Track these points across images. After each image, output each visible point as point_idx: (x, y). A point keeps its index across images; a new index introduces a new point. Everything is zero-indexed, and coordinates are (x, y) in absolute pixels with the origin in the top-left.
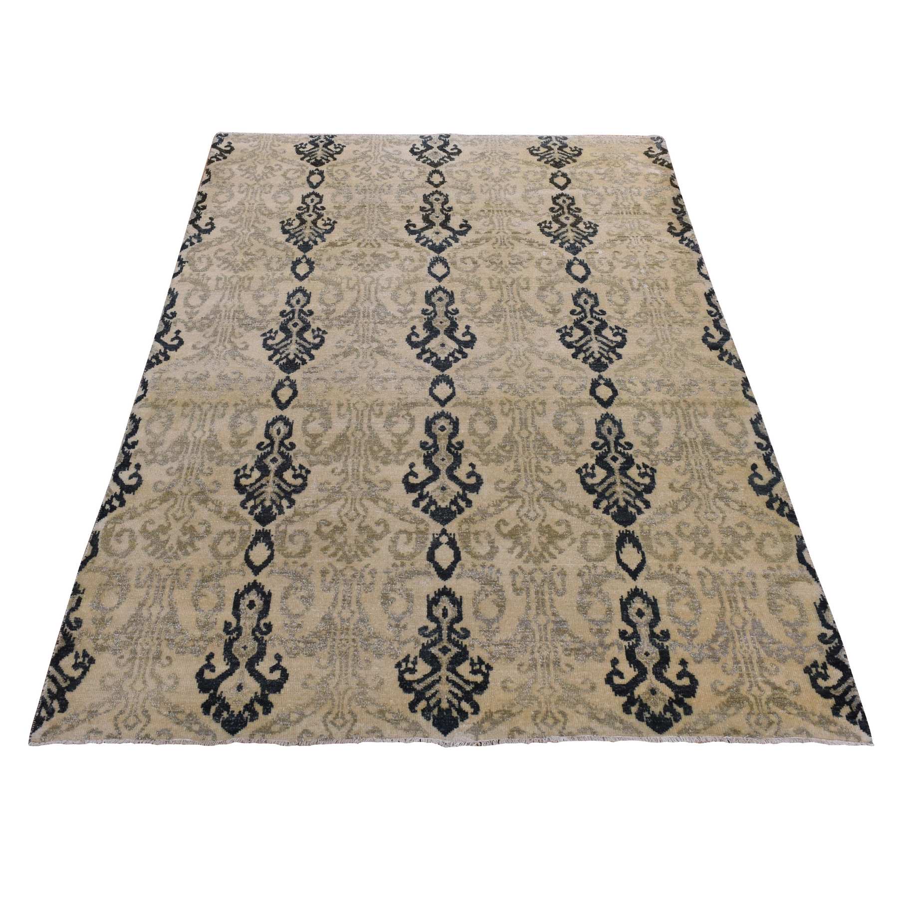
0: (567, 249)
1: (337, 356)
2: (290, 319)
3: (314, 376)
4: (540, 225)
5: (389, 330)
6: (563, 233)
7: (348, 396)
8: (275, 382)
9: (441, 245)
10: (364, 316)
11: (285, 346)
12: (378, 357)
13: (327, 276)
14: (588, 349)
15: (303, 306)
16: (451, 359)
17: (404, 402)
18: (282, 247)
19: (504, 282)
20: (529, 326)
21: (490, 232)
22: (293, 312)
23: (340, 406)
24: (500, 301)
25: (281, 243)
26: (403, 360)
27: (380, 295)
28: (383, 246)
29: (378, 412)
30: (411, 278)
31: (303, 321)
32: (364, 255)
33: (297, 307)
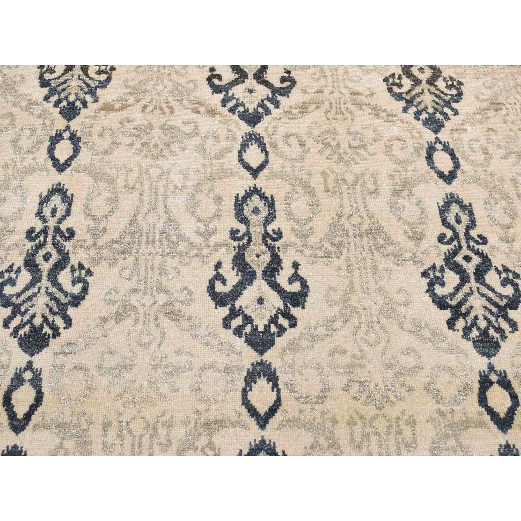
0: (426, 123)
1: (105, 320)
2: (41, 246)
3: (70, 362)
4: (386, 80)
5: (183, 270)
6: (418, 95)
7: (119, 405)
8: (10, 374)
9: (256, 112)
10: (147, 242)
11: (30, 298)
12: (166, 323)
13: (97, 164)
14: (468, 312)
15: (60, 221)
16: (273, 329)
17: (203, 419)
18: (37, 111)
19: (344, 181)
20: (383, 263)
21: (320, 91)
22: (45, 230)
23: (106, 426)
24: (340, 216)
25: (36, 103)
26: (202, 331)
27: (171, 200)
28: (176, 111)
29: (163, 440)
30: (215, 169)
31: (60, 250)
32: (151, 127)
33: (52, 223)
